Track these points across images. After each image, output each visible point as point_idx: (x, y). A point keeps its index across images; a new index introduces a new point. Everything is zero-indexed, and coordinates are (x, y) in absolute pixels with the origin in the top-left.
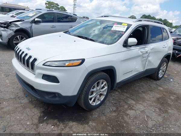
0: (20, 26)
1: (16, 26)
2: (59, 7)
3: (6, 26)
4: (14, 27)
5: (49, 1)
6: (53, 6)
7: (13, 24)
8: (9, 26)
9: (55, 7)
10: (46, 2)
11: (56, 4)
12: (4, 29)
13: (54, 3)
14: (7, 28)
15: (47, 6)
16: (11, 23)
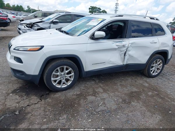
0: (40, 26)
1: (38, 26)
2: (101, 11)
3: (30, 26)
4: (36, 27)
5: (92, 6)
6: (96, 11)
7: (35, 24)
8: (33, 26)
9: (97, 11)
10: (90, 8)
11: (98, 8)
12: (29, 28)
13: (97, 7)
14: (31, 28)
15: (91, 10)
16: (34, 23)
